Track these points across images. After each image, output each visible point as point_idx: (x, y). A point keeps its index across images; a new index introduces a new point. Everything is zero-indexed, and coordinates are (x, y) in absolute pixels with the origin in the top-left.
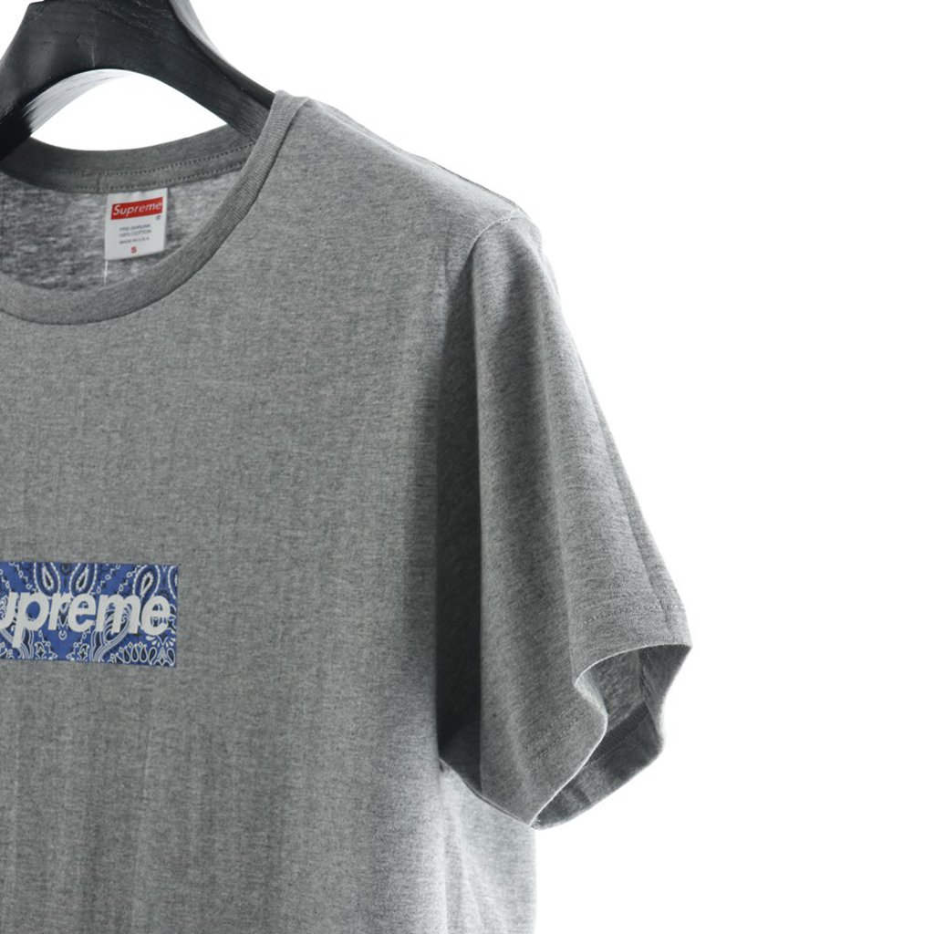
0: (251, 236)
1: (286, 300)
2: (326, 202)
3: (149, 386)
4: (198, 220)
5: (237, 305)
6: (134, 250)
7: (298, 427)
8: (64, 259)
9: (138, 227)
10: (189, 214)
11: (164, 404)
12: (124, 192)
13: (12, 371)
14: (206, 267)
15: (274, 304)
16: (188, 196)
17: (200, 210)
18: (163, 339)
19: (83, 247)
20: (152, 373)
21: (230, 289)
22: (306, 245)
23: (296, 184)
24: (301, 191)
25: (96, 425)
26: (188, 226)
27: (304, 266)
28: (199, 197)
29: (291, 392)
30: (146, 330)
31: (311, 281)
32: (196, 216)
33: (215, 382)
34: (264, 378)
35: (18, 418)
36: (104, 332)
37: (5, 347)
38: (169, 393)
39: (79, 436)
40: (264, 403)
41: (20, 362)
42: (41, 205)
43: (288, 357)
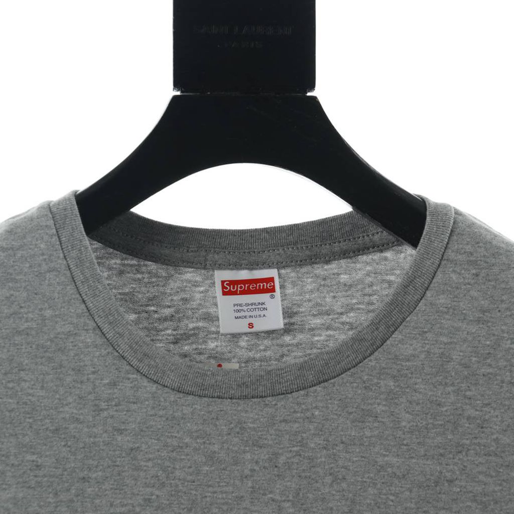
0: (426, 330)
1: (470, 390)
2: (504, 306)
3: (323, 459)
4: (310, 301)
5: (415, 391)
6: (251, 325)
7: (490, 505)
8: (166, 329)
9: (252, 304)
10: (301, 295)
11: (340, 477)
12: (232, 269)
13: (169, 440)
14: (376, 354)
15: (457, 392)
16: (299, 278)
17: (312, 291)
18: (336, 417)
19: (188, 318)
20: (325, 448)
21: (406, 376)
22: (488, 343)
23: (468, 286)
24: (474, 293)
25: (264, 494)
26: (299, 306)
27: (489, 361)
28: (310, 280)
29: (480, 473)
30: (316, 407)
31: (496, 375)
32: (307, 297)
33: (396, 460)
34: (450, 459)
35: (177, 486)
36: (270, 407)
37: (161, 417)
38: (346, 468)
39: (246, 503)
40: (450, 481)
41: (178, 432)
42: (139, 276)
43: (476, 441)
